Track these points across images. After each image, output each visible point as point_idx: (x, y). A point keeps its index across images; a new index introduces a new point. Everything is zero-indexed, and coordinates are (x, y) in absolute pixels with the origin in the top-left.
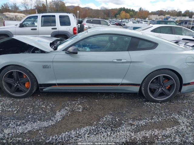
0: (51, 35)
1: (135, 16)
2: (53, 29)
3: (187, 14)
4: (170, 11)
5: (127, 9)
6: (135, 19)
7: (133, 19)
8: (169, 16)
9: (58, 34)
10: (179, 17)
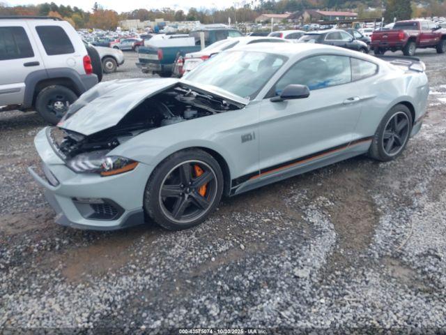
0: (25, 82)
1: (88, 24)
2: (27, 65)
3: (195, 17)
4: (160, 10)
5: (62, 7)
6: (90, 30)
7: (85, 31)
8: (161, 21)
9: (46, 78)
10: (182, 22)
